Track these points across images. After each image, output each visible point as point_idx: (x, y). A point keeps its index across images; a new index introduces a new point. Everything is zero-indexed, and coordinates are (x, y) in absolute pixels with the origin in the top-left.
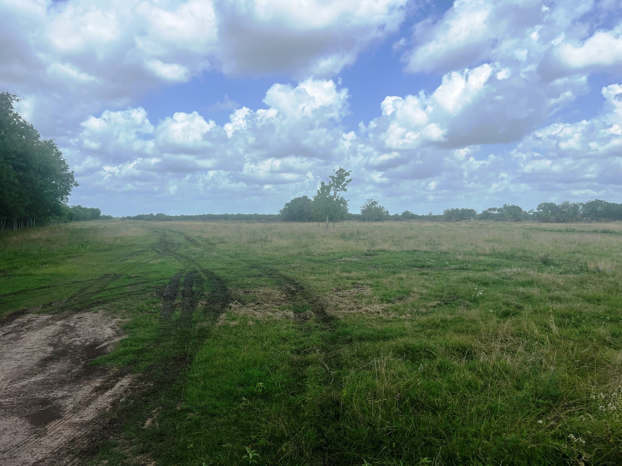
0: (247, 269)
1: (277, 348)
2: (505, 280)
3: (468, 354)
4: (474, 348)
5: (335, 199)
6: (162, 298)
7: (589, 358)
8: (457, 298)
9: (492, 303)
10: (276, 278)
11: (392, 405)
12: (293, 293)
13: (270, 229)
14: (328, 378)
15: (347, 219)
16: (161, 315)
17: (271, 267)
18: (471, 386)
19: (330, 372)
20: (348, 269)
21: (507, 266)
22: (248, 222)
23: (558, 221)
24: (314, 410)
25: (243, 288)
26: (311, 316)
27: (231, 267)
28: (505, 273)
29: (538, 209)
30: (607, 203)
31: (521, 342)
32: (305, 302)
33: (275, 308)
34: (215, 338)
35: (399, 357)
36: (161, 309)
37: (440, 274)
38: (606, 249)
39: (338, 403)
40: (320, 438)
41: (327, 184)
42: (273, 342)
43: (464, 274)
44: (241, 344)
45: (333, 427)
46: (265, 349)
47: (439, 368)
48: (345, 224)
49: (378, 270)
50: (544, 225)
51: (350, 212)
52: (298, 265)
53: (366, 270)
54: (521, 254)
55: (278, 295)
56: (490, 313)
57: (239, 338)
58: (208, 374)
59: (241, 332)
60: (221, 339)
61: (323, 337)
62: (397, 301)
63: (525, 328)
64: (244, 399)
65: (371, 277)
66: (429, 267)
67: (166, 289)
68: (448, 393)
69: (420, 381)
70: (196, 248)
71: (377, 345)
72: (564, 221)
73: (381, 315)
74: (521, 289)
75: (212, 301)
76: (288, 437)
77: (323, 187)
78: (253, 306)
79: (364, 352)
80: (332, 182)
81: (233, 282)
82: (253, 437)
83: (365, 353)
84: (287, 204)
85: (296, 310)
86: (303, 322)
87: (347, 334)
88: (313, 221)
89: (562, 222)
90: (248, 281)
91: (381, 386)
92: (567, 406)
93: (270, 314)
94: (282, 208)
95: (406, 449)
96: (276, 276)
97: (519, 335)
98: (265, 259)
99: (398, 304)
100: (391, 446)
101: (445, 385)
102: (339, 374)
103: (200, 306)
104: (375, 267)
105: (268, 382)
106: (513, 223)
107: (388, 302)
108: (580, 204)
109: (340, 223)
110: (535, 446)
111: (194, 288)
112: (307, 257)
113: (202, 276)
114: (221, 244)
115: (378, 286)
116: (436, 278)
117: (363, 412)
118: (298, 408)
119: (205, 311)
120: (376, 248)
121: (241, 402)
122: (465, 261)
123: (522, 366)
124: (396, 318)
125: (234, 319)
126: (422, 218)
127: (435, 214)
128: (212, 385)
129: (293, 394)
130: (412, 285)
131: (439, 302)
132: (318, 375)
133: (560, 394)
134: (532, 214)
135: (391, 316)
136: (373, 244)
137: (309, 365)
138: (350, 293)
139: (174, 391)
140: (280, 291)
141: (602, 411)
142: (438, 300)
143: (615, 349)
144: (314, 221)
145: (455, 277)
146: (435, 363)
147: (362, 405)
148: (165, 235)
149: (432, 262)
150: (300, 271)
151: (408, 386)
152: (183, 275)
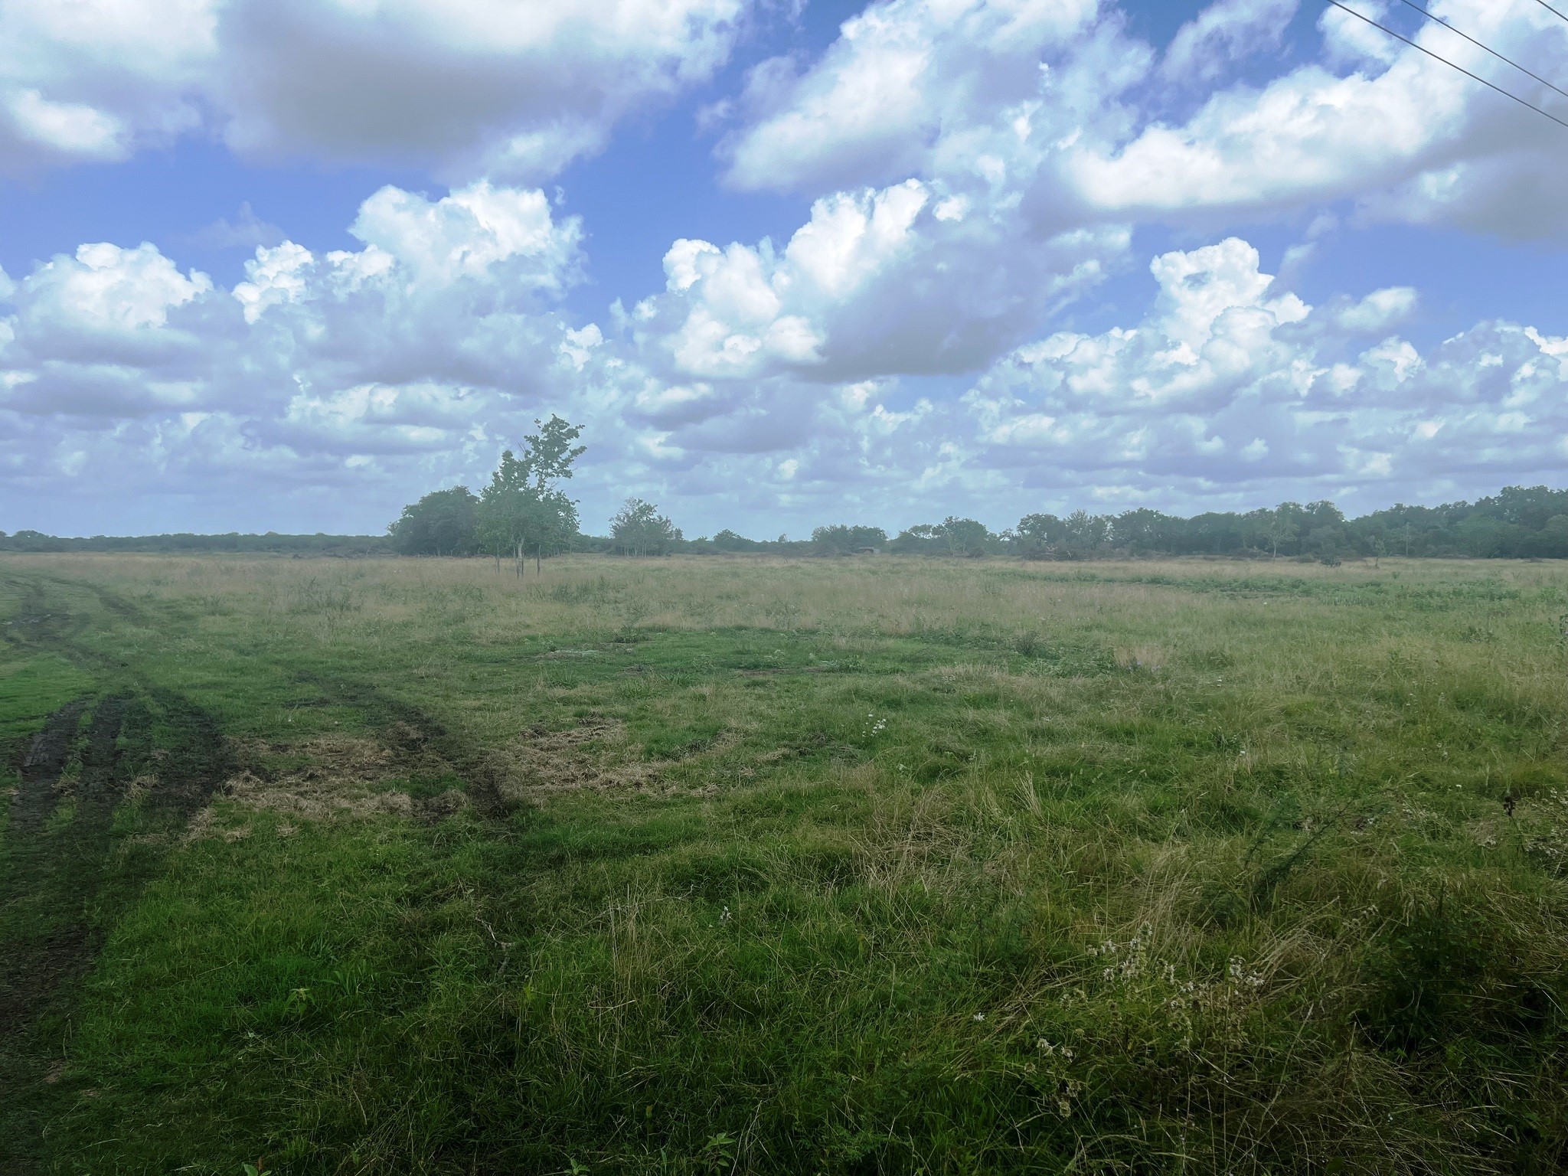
0: (286, 684)
1: (357, 892)
2: (938, 694)
3: (842, 872)
4: (857, 858)
5: (541, 497)
6: (19, 772)
7: (1098, 865)
8: (830, 740)
9: (905, 748)
10: (366, 707)
11: (649, 1013)
12: (413, 745)
13: (359, 575)
14: (492, 961)
15: (574, 550)
16: (13, 819)
17: (357, 677)
18: (842, 949)
19: (499, 945)
20: (568, 677)
21: (947, 661)
22: (295, 557)
23: (1062, 556)
24: (447, 1046)
25: (269, 736)
26: (458, 804)
27: (238, 680)
28: (939, 676)
29: (1021, 529)
30: (1162, 517)
31: (962, 837)
32: (447, 768)
33: (360, 788)
34: (178, 876)
35: (678, 893)
36: (13, 804)
37: (794, 682)
38: (1154, 619)
39: (511, 1022)
40: (459, 1116)
41: (518, 456)
42: (348, 878)
43: (849, 682)
44: (253, 889)
45: (496, 1083)
46: (322, 898)
47: (771, 911)
48: (570, 561)
49: (644, 679)
50: (1031, 566)
51: (582, 531)
52: (433, 670)
53: (615, 679)
54: (976, 632)
55: (370, 753)
56: (898, 771)
57: (250, 871)
58: (148, 976)
59: (255, 856)
60: (194, 878)
61: (485, 855)
62: (687, 754)
63: (971, 803)
64: (251, 1035)
65: (626, 696)
66: (769, 666)
67: (33, 747)
68: (788, 972)
69: (722, 947)
70: (135, 630)
71: (626, 867)
72: (1075, 557)
73: (643, 791)
74: (971, 714)
75: (171, 775)
76: (370, 1125)
77: (510, 466)
78: (297, 785)
79: (592, 886)
80: (533, 452)
81: (243, 721)
82: (272, 1136)
83: (594, 889)
84: (411, 509)
85: (419, 790)
86: (435, 819)
87: (551, 842)
88: (483, 552)
89: (1071, 559)
90: (287, 717)
91: (624, 968)
92: (1047, 977)
93: (345, 804)
94: (397, 517)
95: (678, 1118)
96: (368, 703)
97: (958, 821)
98: (341, 656)
99: (688, 760)
100: (641, 1117)
101: (779, 951)
102: (522, 947)
103: (134, 788)
104: (640, 670)
105: (324, 983)
106: (964, 561)
107: (665, 756)
108: (1108, 518)
109: (558, 560)
110: (969, 1074)
111: (121, 740)
112: (460, 648)
113: (148, 706)
114: (211, 618)
115: (641, 719)
116: (785, 694)
117: (577, 1037)
118: (403, 1045)
119: (150, 806)
120: (646, 622)
121: (246, 1042)
122: (852, 651)
123: (960, 893)
124: (681, 796)
125: (237, 822)
126: (765, 549)
127: (793, 538)
128: (159, 1007)
129: (393, 1012)
130: (726, 713)
131: (786, 751)
132: (464, 954)
133: (1031, 952)
134: (1007, 539)
135: (668, 792)
136: (638, 613)
137: (443, 929)
138: (570, 738)
139: (40, 1034)
140: (377, 742)
141: (1109, 981)
142: (785, 746)
143: (1154, 840)
144: (485, 554)
145: (826, 691)
146: (762, 901)
147: (572, 1021)
148: (41, 594)
149: (778, 654)
150: (437, 686)
151: (694, 959)
152: (90, 704)
